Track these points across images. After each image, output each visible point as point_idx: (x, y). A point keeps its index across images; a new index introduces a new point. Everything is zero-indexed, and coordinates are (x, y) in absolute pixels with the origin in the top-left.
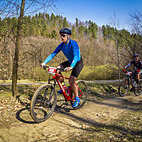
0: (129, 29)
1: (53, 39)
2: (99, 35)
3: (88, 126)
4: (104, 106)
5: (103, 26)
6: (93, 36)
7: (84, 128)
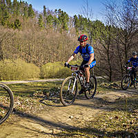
0: (103, 20)
1: (17, 30)
2: (71, 26)
3: (59, 131)
4: (77, 107)
5: (75, 16)
6: (64, 27)
7: (55, 133)
